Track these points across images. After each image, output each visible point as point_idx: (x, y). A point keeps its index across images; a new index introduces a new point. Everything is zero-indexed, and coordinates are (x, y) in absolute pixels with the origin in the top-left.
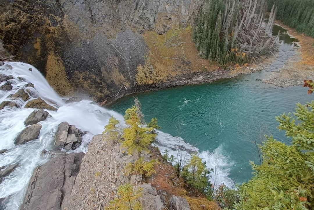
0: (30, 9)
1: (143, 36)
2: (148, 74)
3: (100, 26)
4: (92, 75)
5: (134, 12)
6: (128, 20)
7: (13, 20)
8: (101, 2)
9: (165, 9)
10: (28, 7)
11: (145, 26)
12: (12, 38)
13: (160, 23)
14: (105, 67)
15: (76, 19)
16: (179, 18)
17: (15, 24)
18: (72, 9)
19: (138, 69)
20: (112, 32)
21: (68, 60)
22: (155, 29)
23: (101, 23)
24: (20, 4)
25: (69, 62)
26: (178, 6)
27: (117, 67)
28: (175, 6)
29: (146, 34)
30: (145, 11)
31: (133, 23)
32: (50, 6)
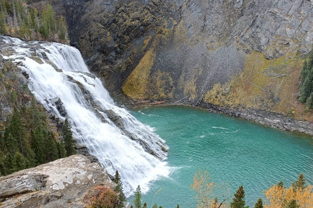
0: (157, 12)
1: (248, 55)
2: (220, 95)
3: (207, 36)
4: (169, 77)
5: (248, 29)
6: (239, 36)
7: (138, 19)
8: (218, 14)
9: (284, 32)
10: (155, 10)
11: (255, 45)
12: (131, 31)
13: (273, 46)
14: (185, 75)
15: (188, 26)
16: (300, 45)
17: (139, 22)
18: (188, 17)
19: (214, 86)
20: (216, 44)
21: (160, 59)
22: (265, 52)
23: (209, 33)
24: (150, 7)
25: (159, 61)
26: (305, 31)
27: (197, 78)
28: (301, 30)
29: (251, 55)
30: (258, 30)
31: (241, 40)
32: (172, 11)
